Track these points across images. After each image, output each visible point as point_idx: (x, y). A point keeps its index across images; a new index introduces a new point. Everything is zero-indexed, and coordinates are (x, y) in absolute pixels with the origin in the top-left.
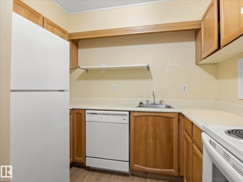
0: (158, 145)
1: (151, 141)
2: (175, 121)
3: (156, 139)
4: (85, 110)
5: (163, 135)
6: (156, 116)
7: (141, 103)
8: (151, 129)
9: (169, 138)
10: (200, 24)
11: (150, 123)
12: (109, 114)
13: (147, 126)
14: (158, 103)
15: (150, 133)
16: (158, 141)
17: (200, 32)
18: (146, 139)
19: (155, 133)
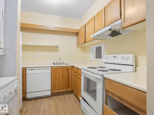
0: (64, 80)
1: (61, 79)
2: (70, 69)
3: (63, 77)
4: (26, 68)
5: (66, 75)
6: (63, 68)
7: (54, 63)
8: (61, 73)
9: (68, 77)
10: (79, 31)
11: (61, 71)
12: (41, 69)
13: (59, 72)
14: (62, 63)
15: (61, 76)
16: (64, 78)
17: (78, 34)
18: (59, 78)
19: (63, 75)
